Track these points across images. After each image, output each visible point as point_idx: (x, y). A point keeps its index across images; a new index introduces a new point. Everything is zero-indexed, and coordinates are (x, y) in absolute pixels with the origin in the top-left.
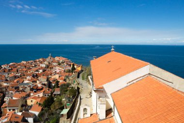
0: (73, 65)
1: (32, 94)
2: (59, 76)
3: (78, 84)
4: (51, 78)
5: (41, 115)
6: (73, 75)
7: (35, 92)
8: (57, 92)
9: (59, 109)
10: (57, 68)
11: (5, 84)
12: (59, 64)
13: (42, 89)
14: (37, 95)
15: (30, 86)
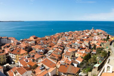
0: (108, 36)
1: (78, 51)
2: (97, 42)
3: (110, 49)
4: (91, 42)
5: (82, 64)
6: (107, 43)
7: (81, 50)
8: (94, 52)
9: (93, 63)
10: (97, 37)
11: (65, 43)
12: (98, 34)
13: (85, 49)
14: (81, 52)
15: (78, 46)
